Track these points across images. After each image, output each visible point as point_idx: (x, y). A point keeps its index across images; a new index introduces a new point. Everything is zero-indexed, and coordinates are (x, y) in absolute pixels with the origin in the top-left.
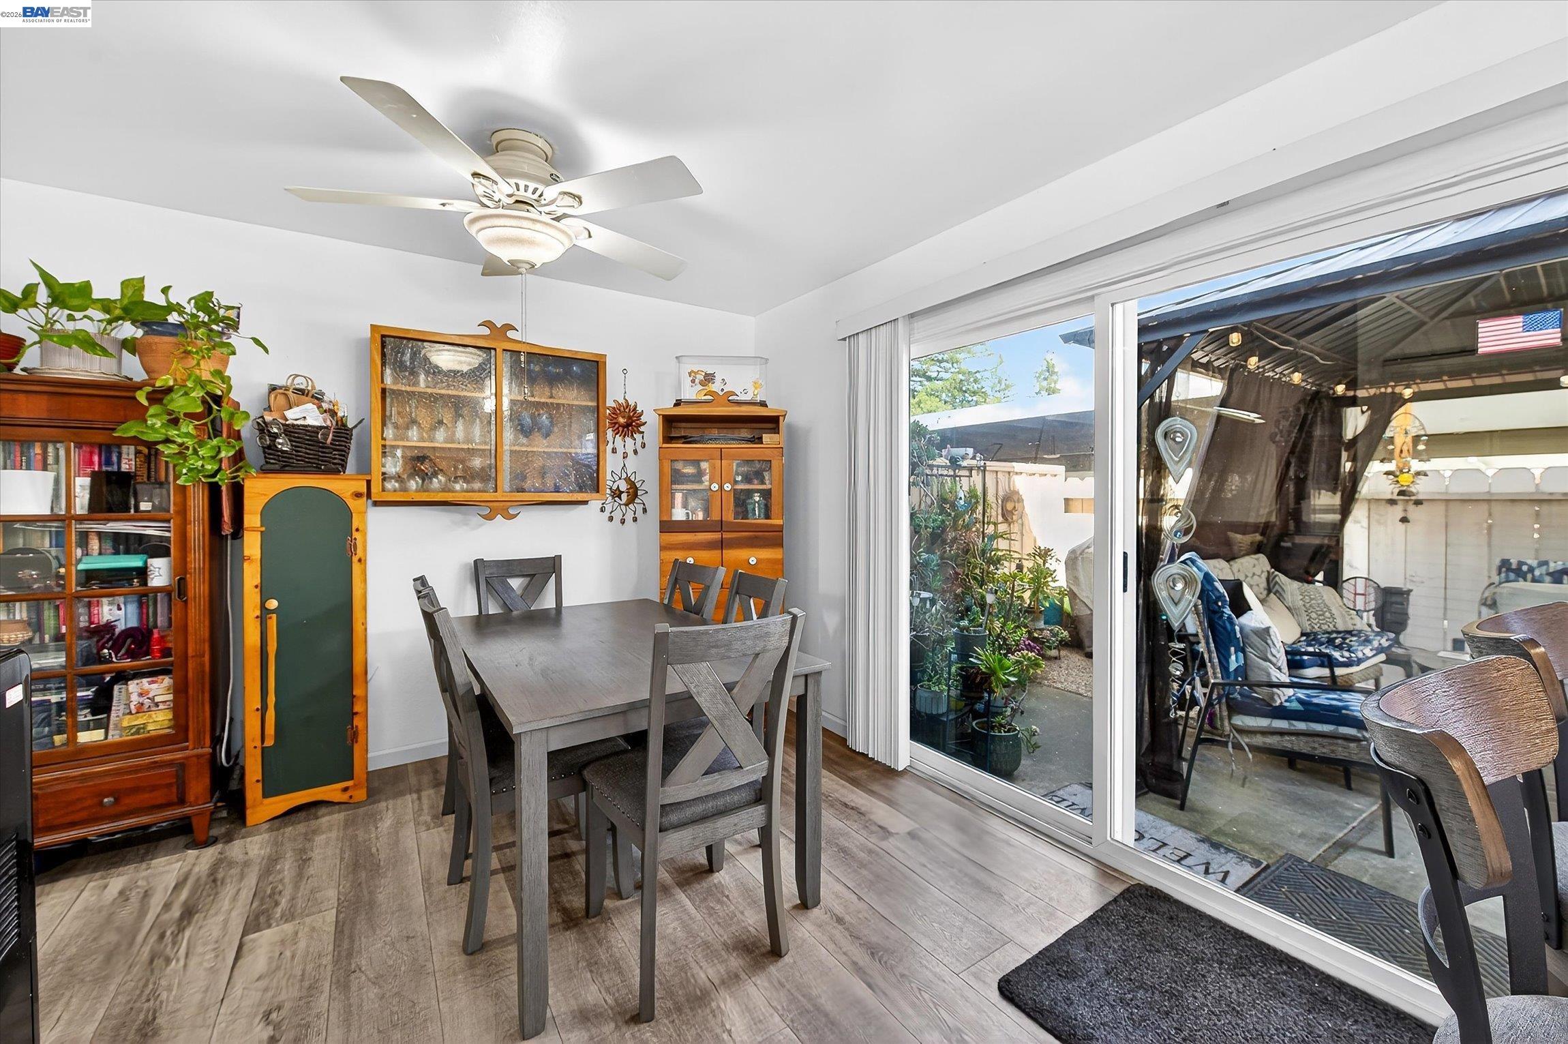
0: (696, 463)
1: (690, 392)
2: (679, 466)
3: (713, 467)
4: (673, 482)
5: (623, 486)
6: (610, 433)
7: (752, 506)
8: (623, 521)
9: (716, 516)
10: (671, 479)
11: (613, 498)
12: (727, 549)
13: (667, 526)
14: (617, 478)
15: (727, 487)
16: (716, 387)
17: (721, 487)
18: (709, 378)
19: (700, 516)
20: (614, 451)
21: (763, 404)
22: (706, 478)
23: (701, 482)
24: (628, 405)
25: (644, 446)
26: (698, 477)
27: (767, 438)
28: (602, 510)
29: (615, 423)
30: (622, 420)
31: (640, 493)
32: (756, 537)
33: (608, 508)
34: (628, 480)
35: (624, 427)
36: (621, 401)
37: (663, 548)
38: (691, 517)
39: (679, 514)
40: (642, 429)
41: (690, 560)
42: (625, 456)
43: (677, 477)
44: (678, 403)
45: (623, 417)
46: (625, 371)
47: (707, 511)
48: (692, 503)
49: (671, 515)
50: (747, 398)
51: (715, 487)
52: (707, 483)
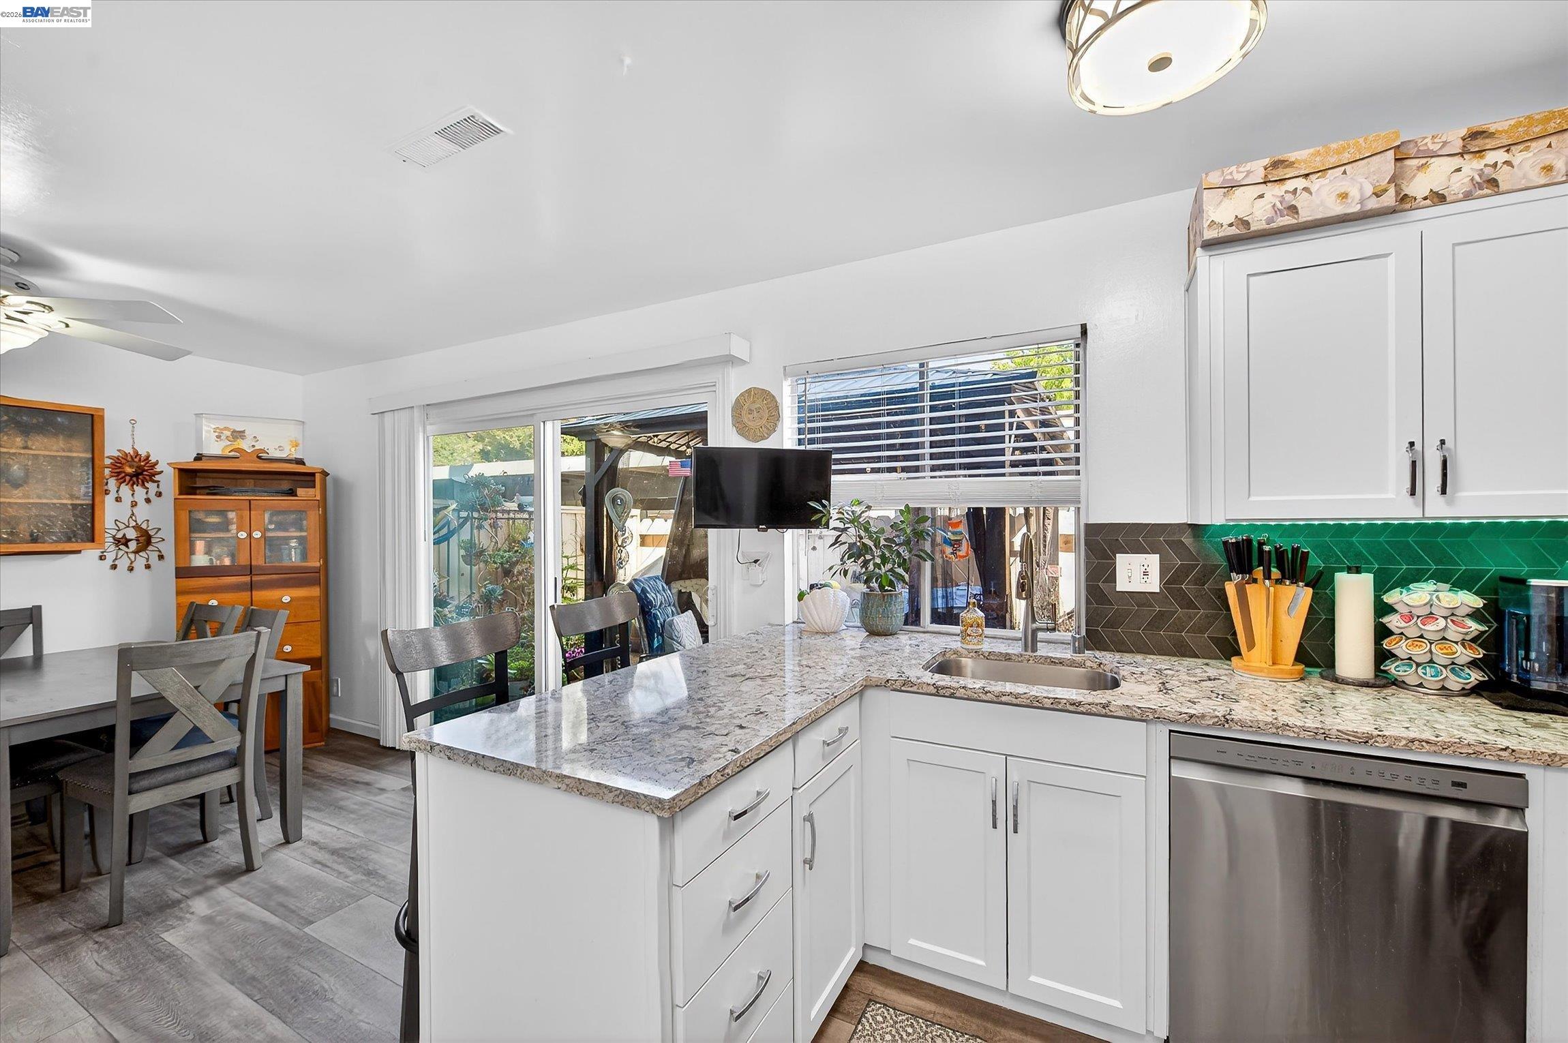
0: (222, 513)
1: (214, 447)
2: (200, 516)
3: (240, 518)
4: (191, 531)
5: (131, 534)
6: (112, 484)
7: (287, 552)
8: (131, 569)
9: (243, 560)
10: (188, 529)
11: (117, 545)
12: (256, 590)
13: (184, 572)
14: (122, 526)
15: (257, 535)
16: (245, 445)
17: (250, 535)
18: (238, 435)
19: (227, 562)
20: (118, 499)
21: (300, 462)
22: (233, 527)
23: (228, 531)
24: (137, 454)
25: (159, 494)
26: (225, 526)
27: (300, 491)
28: (102, 558)
29: (119, 473)
30: (129, 470)
31: (153, 540)
32: (291, 578)
33: (110, 557)
34: (137, 528)
35: (132, 476)
36: (129, 450)
37: (179, 593)
38: (217, 563)
39: (200, 559)
40: (157, 478)
41: (214, 602)
42: (134, 504)
43: (196, 526)
44: (199, 458)
45: (130, 467)
46: (133, 422)
47: (233, 556)
48: (217, 550)
49: (190, 562)
50: (283, 455)
51: (243, 535)
52: (235, 531)
